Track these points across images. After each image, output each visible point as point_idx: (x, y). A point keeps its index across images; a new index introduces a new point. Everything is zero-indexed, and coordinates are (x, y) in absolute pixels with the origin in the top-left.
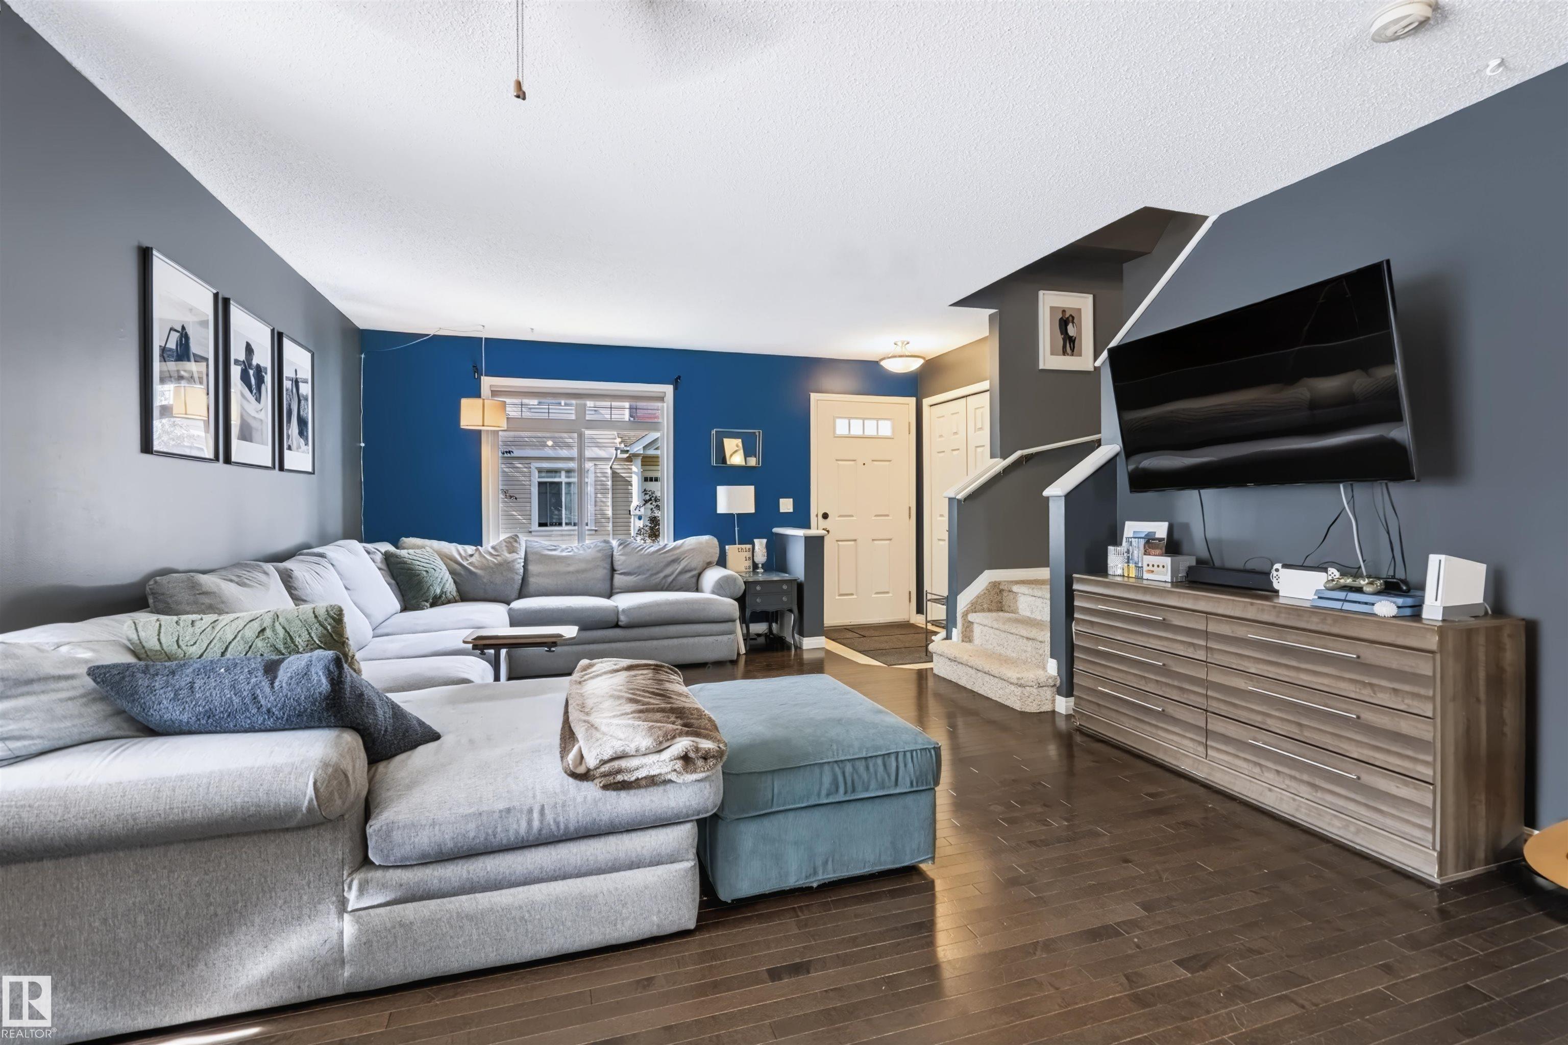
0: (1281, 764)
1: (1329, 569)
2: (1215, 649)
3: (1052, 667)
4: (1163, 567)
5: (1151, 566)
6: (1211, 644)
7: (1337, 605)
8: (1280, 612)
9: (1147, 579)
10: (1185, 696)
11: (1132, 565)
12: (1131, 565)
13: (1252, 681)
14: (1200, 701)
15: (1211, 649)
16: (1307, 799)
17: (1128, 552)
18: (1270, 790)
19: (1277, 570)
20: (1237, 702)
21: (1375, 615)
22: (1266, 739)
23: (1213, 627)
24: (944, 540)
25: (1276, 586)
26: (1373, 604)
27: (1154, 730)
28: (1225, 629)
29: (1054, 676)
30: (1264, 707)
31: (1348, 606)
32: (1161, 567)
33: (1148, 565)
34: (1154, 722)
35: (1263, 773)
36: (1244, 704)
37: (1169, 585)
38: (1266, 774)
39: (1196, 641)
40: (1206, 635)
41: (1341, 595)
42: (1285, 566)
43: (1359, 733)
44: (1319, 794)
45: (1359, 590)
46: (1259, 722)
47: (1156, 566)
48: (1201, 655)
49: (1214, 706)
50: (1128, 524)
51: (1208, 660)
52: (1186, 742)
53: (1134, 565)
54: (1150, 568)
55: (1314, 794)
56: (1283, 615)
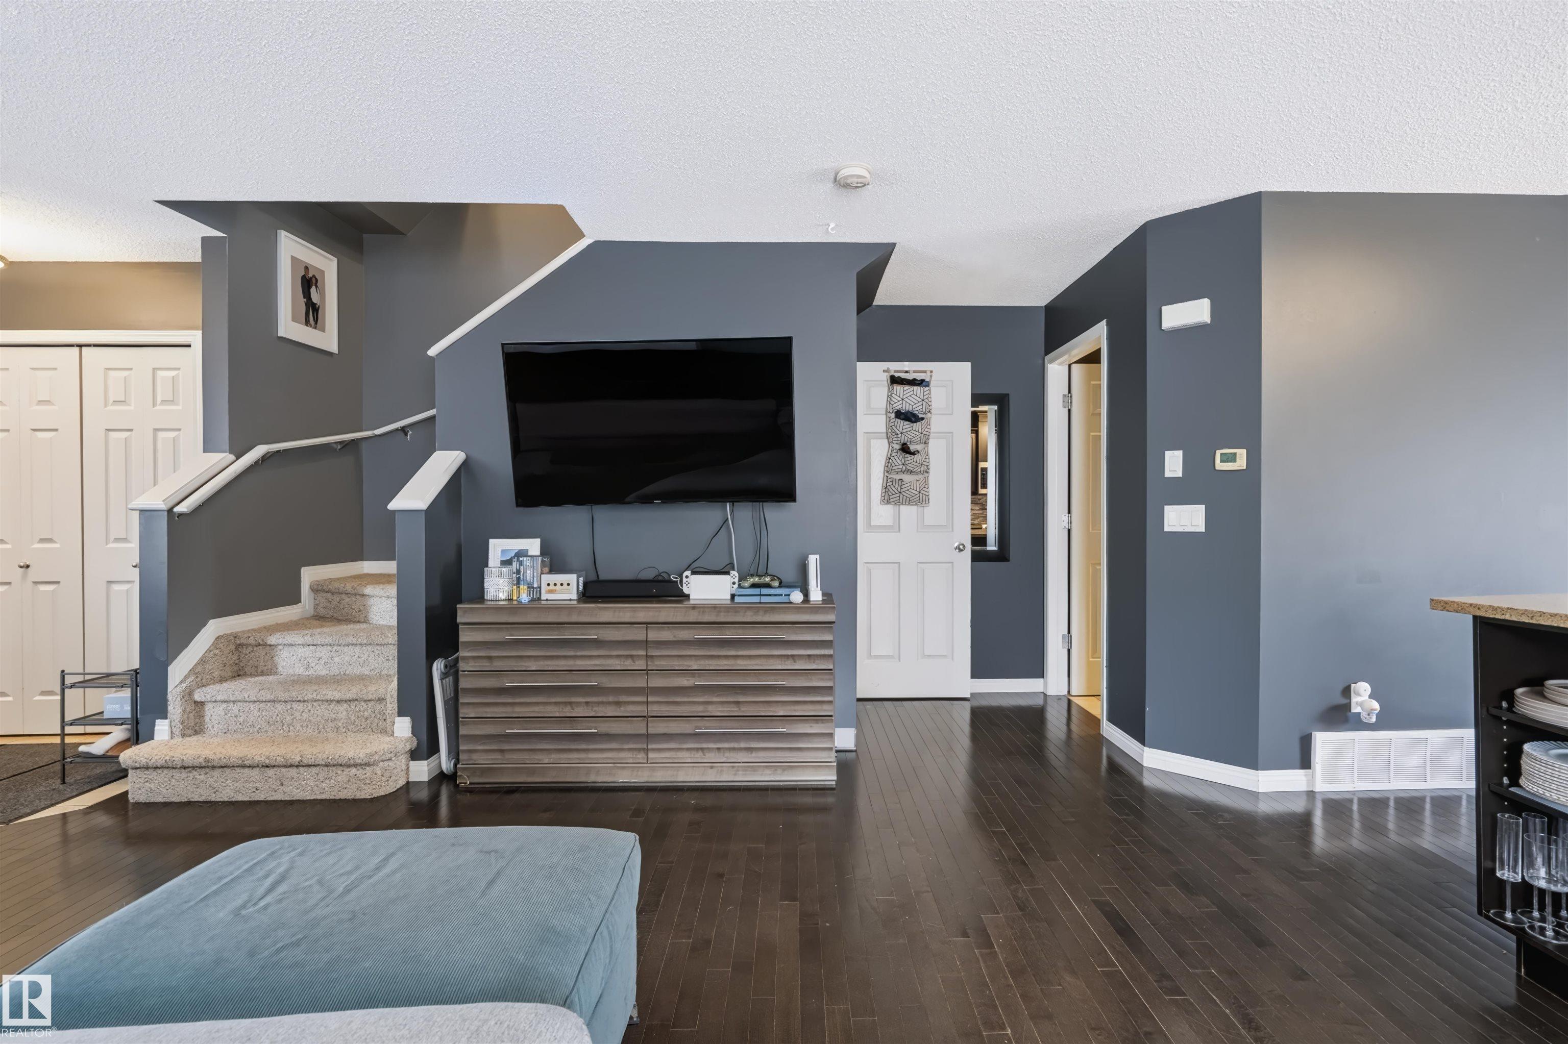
0: (720, 741)
1: (731, 572)
2: (656, 656)
3: (403, 727)
4: (568, 584)
5: (552, 585)
6: (652, 652)
7: (756, 599)
8: (720, 612)
9: (547, 600)
10: (622, 709)
11: (523, 587)
12: (521, 587)
13: (694, 677)
14: (640, 710)
15: (652, 657)
16: (743, 762)
17: (518, 572)
18: (712, 767)
19: (687, 577)
20: (679, 699)
21: (791, 603)
22: (708, 724)
23: (653, 635)
24: (132, 582)
25: (686, 590)
26: (789, 595)
27: (582, 755)
28: (666, 635)
29: (409, 737)
30: (706, 697)
31: (764, 599)
32: (565, 585)
33: (549, 585)
34: (584, 746)
35: (705, 755)
36: (686, 699)
37: (575, 602)
38: (707, 755)
39: (634, 653)
40: (646, 644)
41: (756, 591)
42: (694, 573)
43: (784, 695)
44: (754, 754)
45: (768, 586)
46: (700, 712)
47: (559, 585)
48: (640, 664)
49: (655, 710)
50: (492, 542)
51: (648, 668)
52: (623, 755)
53: (526, 587)
54: (552, 587)
55: (750, 756)
56: (722, 614)
